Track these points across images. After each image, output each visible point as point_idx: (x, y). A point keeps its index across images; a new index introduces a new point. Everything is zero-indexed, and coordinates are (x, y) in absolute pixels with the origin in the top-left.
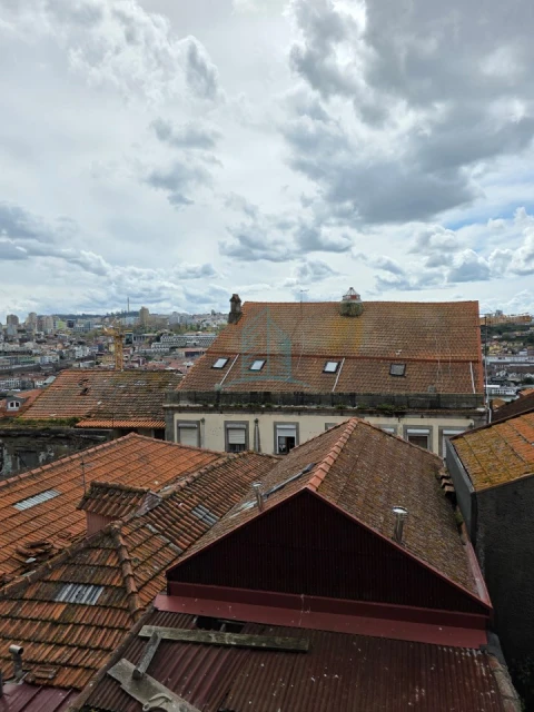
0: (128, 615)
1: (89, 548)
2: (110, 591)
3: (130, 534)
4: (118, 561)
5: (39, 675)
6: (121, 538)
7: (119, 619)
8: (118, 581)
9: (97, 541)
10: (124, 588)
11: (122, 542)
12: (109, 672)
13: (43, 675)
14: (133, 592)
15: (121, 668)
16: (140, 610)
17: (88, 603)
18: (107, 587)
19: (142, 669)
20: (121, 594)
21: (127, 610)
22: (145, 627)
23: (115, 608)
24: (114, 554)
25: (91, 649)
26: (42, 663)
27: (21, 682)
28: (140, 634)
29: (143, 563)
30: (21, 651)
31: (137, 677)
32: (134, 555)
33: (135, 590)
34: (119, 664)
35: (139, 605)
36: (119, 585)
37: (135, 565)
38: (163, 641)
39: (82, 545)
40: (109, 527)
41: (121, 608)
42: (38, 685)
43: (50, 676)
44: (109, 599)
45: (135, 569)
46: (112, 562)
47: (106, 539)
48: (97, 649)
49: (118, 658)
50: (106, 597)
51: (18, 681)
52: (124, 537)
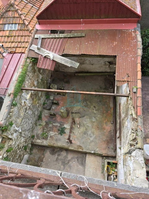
0: (29, 32)
1: (7, 11)
2: (20, 25)
3: (18, 4)
4: (19, 15)
5: (11, 50)
6: (16, 6)
7: (27, 33)
8: (21, 22)
9: (8, 8)
10: (24, 24)
11: (17, 8)
12: (30, 48)
13: (12, 50)
14: (27, 25)
15: (33, 47)
16: (32, 30)
17: (15, 29)
18: (19, 24)
19: (39, 47)
20: (24, 25)
21: (28, 30)
22: (35, 35)
23: (24, 30)
24: (16, 12)
25: (22, 42)
26: (10, 47)
27: (7, 53)
28: (35, 37)
29: (27, 14)
30: (3, 45)
31: (38, 49)
32: (23, 12)
33: (28, 24)
34: (32, 46)
35: (31, 29)
36: (22, 22)
37: (25, 15)
38: (42, 38)
39: (4, 11)
40: (10, 3)
41: (26, 30)
42: (12, 53)
43: (14, 51)
44: (21, 28)
45: (25, 17)
46: (17, 15)
47: (11, 8)
48: (24, 42)
49: (31, 45)
50: (20, 27)
51: (6, 52)
52: (17, 5)
